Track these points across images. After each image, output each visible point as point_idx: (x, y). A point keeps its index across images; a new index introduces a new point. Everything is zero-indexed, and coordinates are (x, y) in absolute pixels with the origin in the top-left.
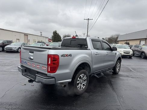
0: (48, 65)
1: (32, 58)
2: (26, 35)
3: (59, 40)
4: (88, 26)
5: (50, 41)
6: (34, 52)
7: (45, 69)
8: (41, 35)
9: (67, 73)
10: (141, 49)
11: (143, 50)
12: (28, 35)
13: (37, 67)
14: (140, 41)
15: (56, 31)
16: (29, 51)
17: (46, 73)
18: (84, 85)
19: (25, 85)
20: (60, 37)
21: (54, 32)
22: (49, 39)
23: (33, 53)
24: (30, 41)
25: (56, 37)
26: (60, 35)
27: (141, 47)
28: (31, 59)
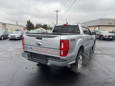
0: (61, 49)
1: (41, 44)
2: (4, 24)
3: (33, 28)
4: (57, 16)
5: (25, 29)
6: (43, 38)
7: (57, 53)
8: (17, 24)
9: (73, 55)
10: (100, 33)
11: (101, 34)
12: (6, 24)
13: (47, 52)
14: (95, 27)
15: (29, 21)
16: (35, 38)
17: (59, 56)
18: (81, 64)
19: (26, 68)
20: (34, 25)
21: (28, 21)
22: (24, 28)
23: (41, 39)
24: (8, 29)
25: (30, 26)
26: (33, 24)
27: (99, 31)
28: (39, 45)
